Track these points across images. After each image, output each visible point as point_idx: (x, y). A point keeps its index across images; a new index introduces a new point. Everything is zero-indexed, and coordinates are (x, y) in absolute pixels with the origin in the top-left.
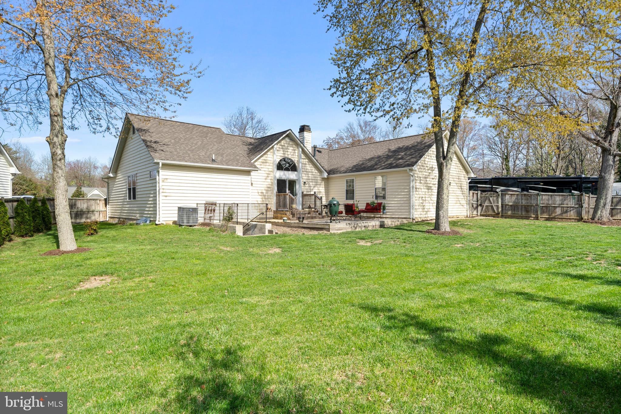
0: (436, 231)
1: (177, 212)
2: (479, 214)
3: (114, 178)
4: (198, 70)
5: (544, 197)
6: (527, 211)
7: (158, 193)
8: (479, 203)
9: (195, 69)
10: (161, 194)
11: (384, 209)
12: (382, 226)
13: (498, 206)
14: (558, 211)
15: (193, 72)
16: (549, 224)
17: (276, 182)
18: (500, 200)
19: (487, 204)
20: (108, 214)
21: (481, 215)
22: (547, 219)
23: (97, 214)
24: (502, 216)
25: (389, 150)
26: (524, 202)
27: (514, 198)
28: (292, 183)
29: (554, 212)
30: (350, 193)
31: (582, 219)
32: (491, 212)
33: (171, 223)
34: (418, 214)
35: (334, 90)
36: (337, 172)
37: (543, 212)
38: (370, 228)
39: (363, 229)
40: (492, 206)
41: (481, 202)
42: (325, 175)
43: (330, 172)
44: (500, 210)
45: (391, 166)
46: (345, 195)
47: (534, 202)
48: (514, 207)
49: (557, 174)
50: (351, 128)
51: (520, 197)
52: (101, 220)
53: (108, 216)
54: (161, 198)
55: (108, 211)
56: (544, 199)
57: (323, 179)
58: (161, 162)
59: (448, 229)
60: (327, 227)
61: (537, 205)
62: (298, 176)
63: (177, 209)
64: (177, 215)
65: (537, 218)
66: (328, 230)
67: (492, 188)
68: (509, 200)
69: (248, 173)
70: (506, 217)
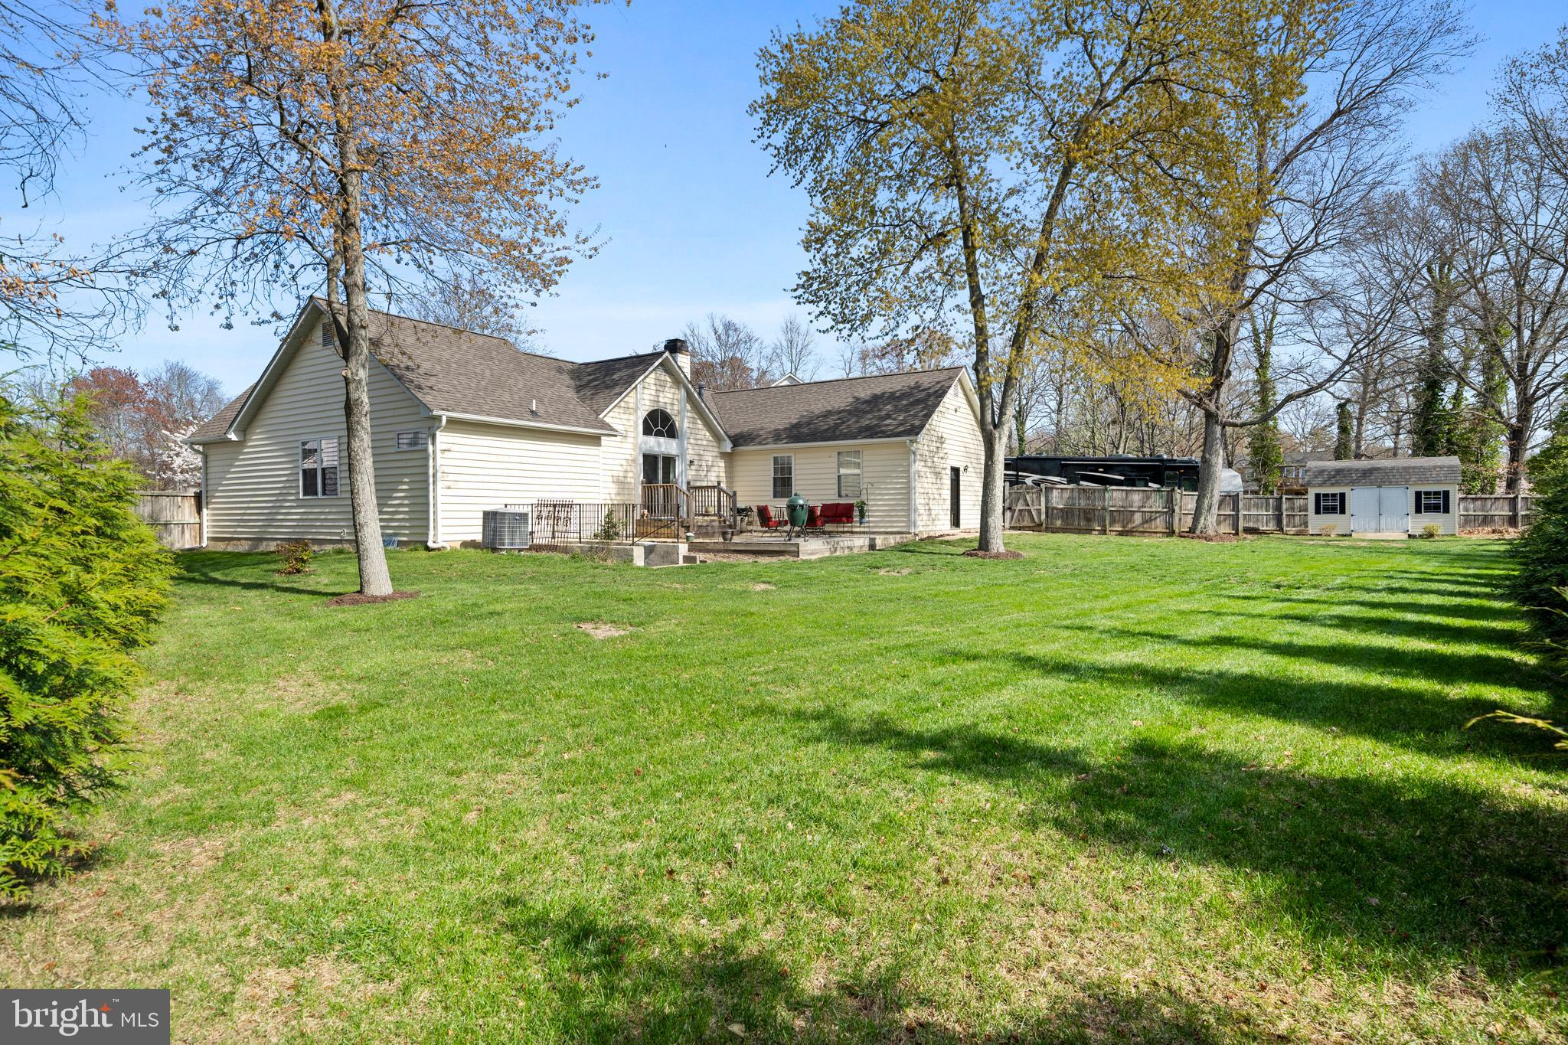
0: (980, 553)
1: (481, 522)
2: (1007, 525)
3: (241, 444)
4: (590, 244)
5: (1115, 494)
6: (1088, 520)
7: (431, 480)
8: (1007, 505)
9: (585, 241)
10: (439, 484)
11: (862, 515)
12: (872, 547)
13: (1039, 511)
14: (1138, 518)
15: (581, 247)
16: (1123, 539)
17: (641, 460)
18: (1043, 499)
19: (1020, 506)
20: (205, 530)
21: (1012, 528)
22: (1121, 533)
23: (176, 531)
24: (1047, 530)
25: (857, 399)
26: (1083, 503)
27: (1066, 495)
28: (669, 461)
29: (1130, 520)
30: (783, 484)
31: (1174, 532)
32: (1027, 523)
33: (458, 545)
34: (923, 527)
35: (800, 291)
36: (753, 439)
37: (1113, 522)
38: (856, 551)
39: (847, 552)
40: (1029, 511)
41: (1011, 503)
42: (728, 447)
43: (738, 440)
44: (1043, 517)
45: (871, 432)
46: (771, 488)
47: (1099, 505)
48: (1067, 513)
49: (1121, 451)
50: (693, 335)
51: (1076, 494)
52: (187, 546)
53: (205, 536)
54: (440, 491)
55: (205, 524)
56: (1115, 496)
57: (724, 455)
58: (445, 416)
59: (1002, 549)
60: (794, 549)
61: (1104, 509)
62: (681, 446)
63: (481, 515)
64: (480, 529)
65: (1104, 532)
66: (797, 554)
67: (1017, 476)
68: (1058, 500)
69: (595, 440)
70: (1055, 530)
